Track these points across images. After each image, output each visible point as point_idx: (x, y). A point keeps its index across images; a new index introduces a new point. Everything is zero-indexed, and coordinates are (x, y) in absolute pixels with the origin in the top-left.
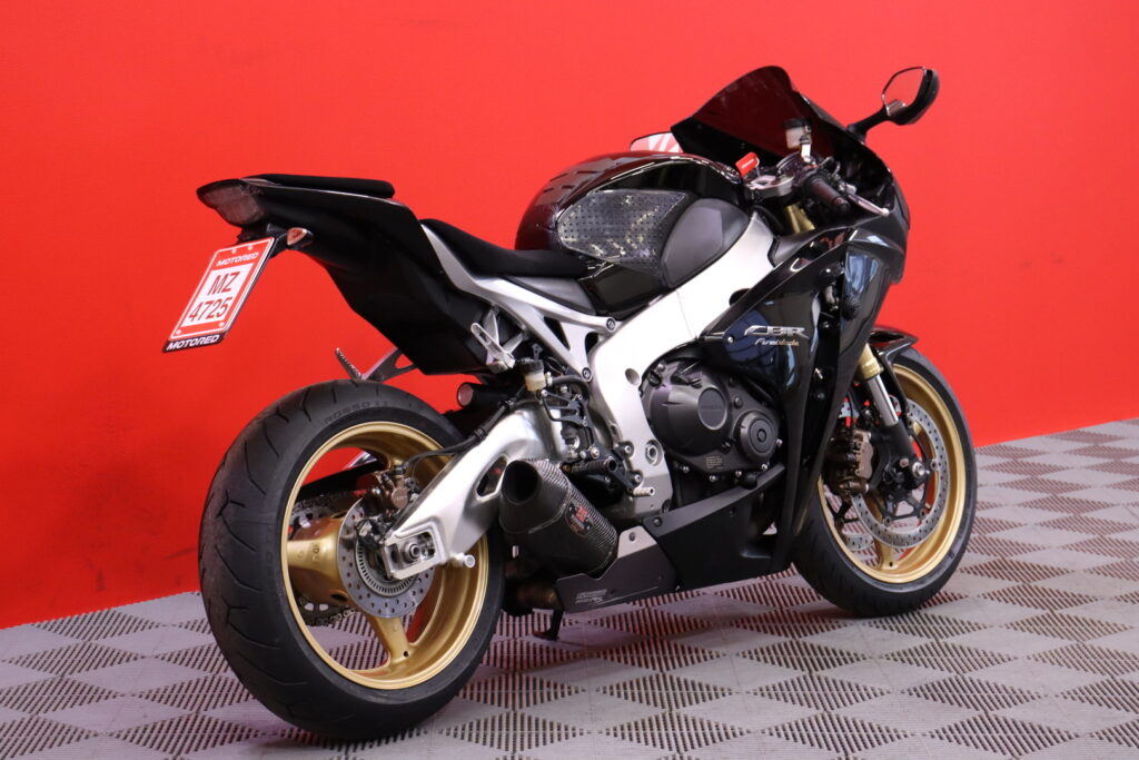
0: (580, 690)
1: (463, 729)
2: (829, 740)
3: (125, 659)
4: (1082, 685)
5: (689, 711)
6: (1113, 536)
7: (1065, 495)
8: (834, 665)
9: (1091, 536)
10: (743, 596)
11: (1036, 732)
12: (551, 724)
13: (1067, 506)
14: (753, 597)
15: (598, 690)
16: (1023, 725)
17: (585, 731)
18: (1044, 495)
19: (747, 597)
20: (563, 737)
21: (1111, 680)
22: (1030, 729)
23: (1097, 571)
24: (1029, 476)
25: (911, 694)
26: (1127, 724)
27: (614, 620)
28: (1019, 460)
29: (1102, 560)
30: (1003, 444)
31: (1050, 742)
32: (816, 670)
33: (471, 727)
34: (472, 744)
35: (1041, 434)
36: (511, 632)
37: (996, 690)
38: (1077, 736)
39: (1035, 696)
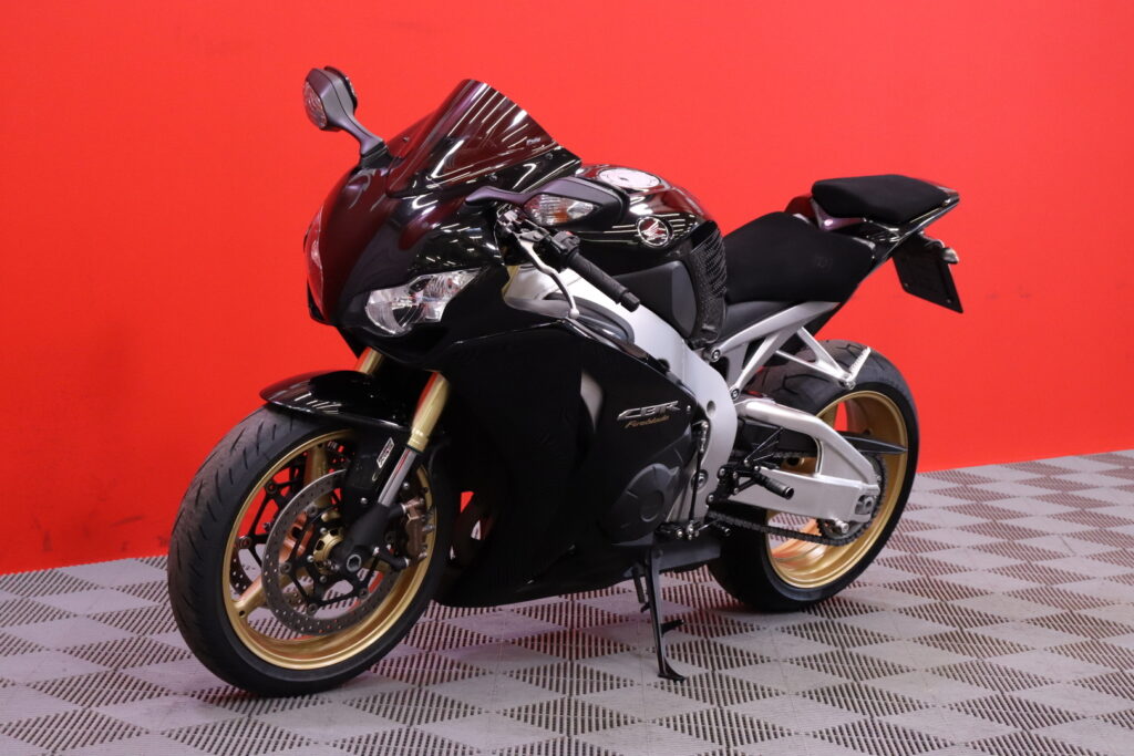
0: (487, 672)
1: (367, 701)
2: (715, 732)
3: (58, 616)
4: (971, 699)
5: (588, 698)
6: (1040, 563)
7: (1005, 522)
8: (738, 665)
9: (1018, 562)
10: (667, 596)
11: (914, 738)
12: (453, 702)
13: (1003, 532)
14: (676, 597)
15: (505, 674)
16: (904, 732)
17: (483, 710)
18: (984, 521)
19: (670, 597)
20: (461, 714)
21: (1000, 695)
22: (910, 735)
23: (1016, 594)
24: (974, 502)
25: (804, 696)
26: (1004, 738)
27: (549, 609)
28: (969, 486)
29: (1023, 585)
30: (957, 470)
31: (926, 748)
32: (720, 668)
33: (375, 699)
34: (373, 715)
35: (996, 463)
36: (435, 614)
37: (887, 697)
38: (953, 744)
39: (923, 705)
